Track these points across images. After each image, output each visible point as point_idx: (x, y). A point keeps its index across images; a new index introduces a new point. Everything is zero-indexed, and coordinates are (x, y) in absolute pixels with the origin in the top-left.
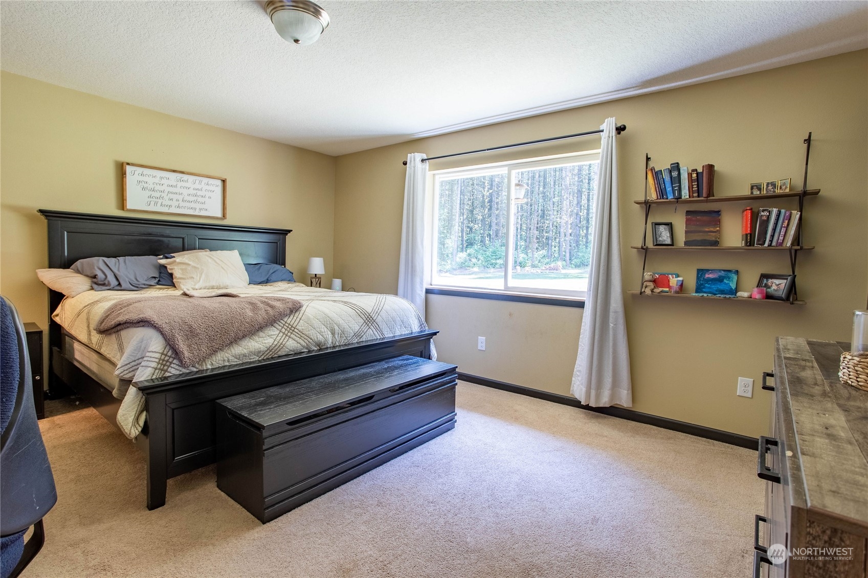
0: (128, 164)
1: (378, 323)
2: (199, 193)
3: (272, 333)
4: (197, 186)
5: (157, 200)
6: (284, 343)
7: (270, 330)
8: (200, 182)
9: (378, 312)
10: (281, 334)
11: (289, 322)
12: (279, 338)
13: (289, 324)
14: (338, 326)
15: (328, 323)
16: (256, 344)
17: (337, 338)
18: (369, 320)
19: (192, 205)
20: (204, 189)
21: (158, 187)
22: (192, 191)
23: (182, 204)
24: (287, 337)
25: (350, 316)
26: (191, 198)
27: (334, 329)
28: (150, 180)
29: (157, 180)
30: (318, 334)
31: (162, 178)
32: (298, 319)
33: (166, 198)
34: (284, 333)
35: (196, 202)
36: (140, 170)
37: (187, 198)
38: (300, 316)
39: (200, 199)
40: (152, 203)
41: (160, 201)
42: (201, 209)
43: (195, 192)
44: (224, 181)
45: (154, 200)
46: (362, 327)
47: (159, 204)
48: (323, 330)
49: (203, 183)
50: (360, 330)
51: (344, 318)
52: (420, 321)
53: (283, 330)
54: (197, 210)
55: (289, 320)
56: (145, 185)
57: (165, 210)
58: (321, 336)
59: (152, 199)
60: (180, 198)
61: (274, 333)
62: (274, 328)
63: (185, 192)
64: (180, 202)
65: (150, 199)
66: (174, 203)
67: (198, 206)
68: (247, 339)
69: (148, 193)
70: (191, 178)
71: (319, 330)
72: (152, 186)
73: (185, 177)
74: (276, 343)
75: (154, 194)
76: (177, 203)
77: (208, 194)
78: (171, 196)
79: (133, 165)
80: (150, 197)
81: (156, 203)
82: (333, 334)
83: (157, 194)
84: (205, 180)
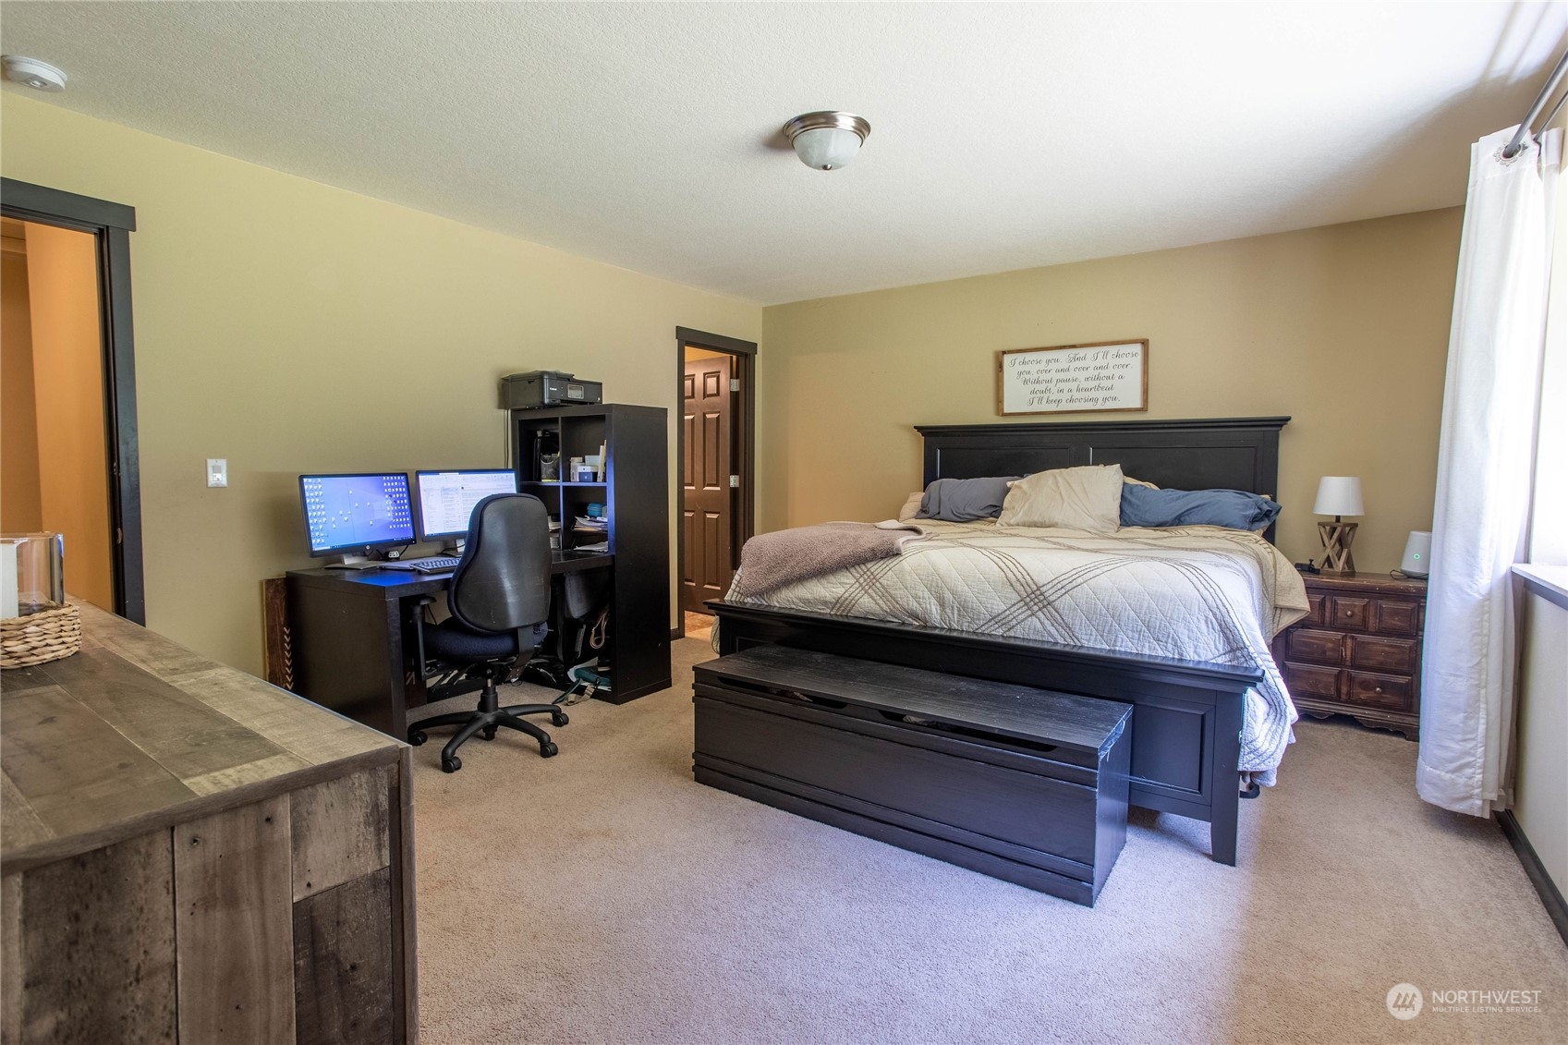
0: (1004, 353)
1: (1061, 611)
2: (1104, 373)
3: (845, 581)
4: (1100, 362)
5: (1042, 395)
6: (856, 598)
7: (843, 576)
8: (1105, 355)
9: (1068, 587)
10: (857, 585)
11: (872, 570)
12: (852, 590)
13: (872, 573)
14: (952, 594)
15: (934, 584)
16: (823, 590)
17: (950, 614)
18: (1035, 598)
19: (1092, 394)
20: (1111, 365)
21: (1044, 377)
22: (1091, 373)
23: (1076, 395)
24: (863, 592)
25: (989, 582)
26: (1092, 384)
27: (944, 597)
28: (1033, 368)
29: (1042, 366)
30: (911, 599)
31: (1048, 361)
32: (888, 568)
33: (1054, 390)
34: (861, 585)
35: (1098, 388)
36: (1020, 357)
37: (1085, 385)
38: (892, 565)
39: (1105, 383)
40: (1036, 401)
41: (1045, 396)
42: (1105, 399)
43: (1096, 372)
44: (1144, 343)
45: (1039, 395)
46: (1012, 609)
47: (1044, 401)
48: (920, 594)
49: (1110, 356)
50: (1008, 612)
51: (969, 583)
52: (1228, 638)
53: (861, 580)
54: (1100, 401)
55: (875, 567)
56: (1027, 377)
57: (1053, 408)
58: (915, 604)
59: (1035, 395)
60: (1074, 386)
61: (848, 581)
62: (849, 574)
63: (1081, 375)
64: (1074, 392)
65: (1033, 396)
66: (1067, 396)
67: (1101, 394)
68: (815, 581)
69: (1030, 387)
70: (1090, 352)
71: (913, 592)
72: (1036, 376)
73: (1081, 352)
74: (846, 595)
75: (1039, 387)
76: (1068, 396)
77: (1118, 372)
78: (1061, 385)
79: (1010, 352)
80: (1032, 392)
81: (1040, 400)
82: (942, 603)
83: (1042, 387)
84: (1113, 350)
